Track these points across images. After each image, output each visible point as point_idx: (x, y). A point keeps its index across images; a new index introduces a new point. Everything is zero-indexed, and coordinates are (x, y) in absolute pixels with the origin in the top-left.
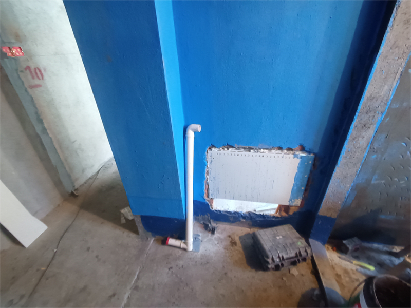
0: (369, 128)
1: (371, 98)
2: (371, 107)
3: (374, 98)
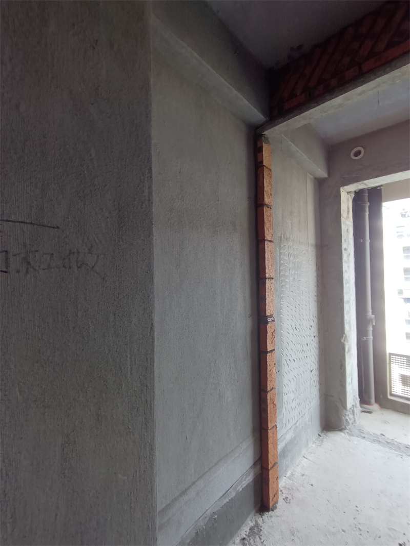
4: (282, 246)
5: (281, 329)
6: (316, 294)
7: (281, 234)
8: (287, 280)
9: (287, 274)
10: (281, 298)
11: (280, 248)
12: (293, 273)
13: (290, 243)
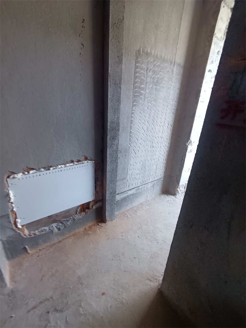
0: (115, 139)
1: (112, 122)
2: (113, 127)
3: (113, 122)
4: (139, 59)
5: (131, 129)
6: (175, 108)
7: (140, 47)
8: (142, 92)
9: (143, 86)
10: (133, 106)
11: (137, 62)
12: (151, 86)
13: (151, 59)
